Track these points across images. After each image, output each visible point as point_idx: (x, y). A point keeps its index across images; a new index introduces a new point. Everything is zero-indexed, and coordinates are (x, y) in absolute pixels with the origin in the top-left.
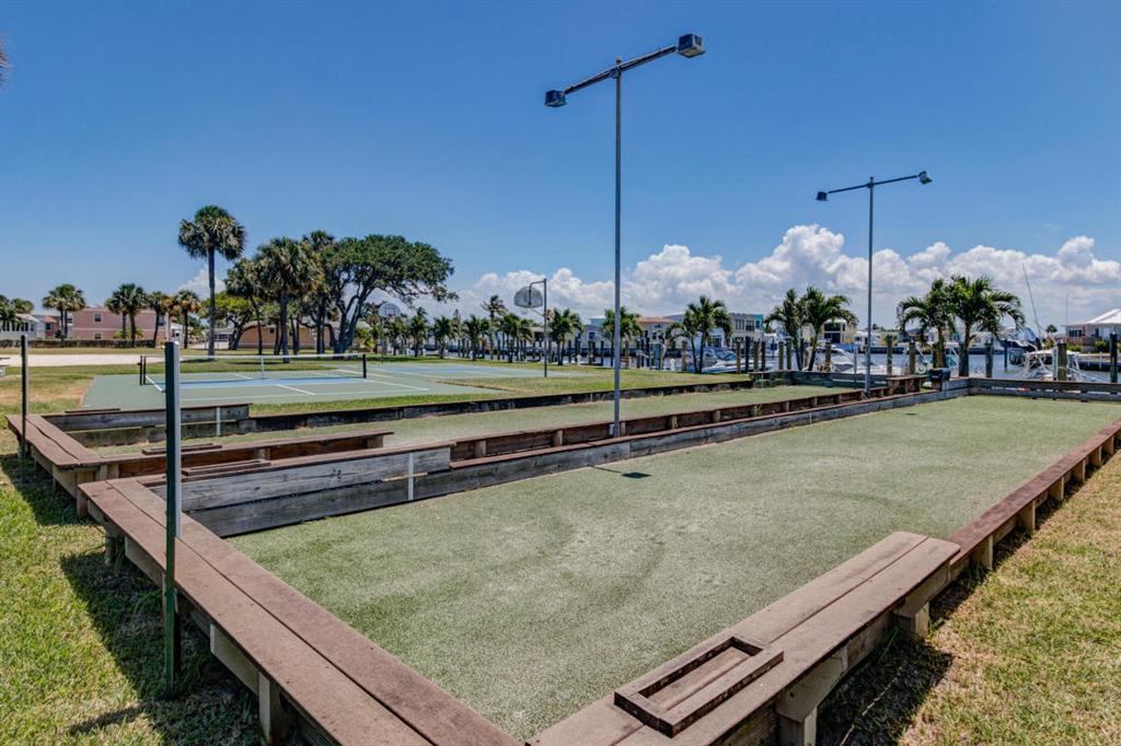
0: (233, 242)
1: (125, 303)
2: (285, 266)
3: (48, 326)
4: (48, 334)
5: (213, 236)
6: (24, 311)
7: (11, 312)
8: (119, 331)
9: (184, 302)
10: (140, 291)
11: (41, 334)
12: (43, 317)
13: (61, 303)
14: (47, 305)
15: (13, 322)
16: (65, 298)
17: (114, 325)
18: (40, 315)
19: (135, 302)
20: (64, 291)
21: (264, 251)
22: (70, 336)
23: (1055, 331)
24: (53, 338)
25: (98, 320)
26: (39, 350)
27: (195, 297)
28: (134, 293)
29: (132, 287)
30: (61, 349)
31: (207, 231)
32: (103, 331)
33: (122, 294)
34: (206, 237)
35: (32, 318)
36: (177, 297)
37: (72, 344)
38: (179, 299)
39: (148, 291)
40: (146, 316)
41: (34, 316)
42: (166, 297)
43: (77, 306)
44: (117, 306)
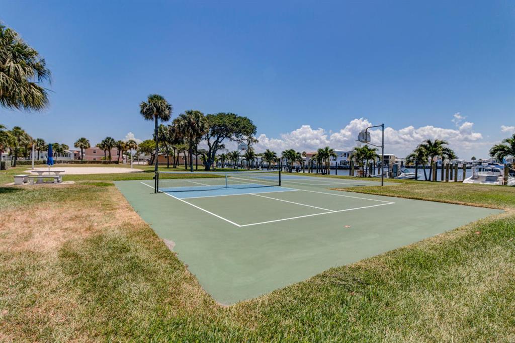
0: (167, 112)
1: (107, 145)
2: (193, 124)
3: (75, 155)
4: (75, 158)
5: (158, 109)
6: (66, 149)
7: (61, 149)
8: (103, 157)
9: (131, 145)
10: (113, 140)
11: (72, 158)
12: (74, 151)
13: (81, 145)
14: (76, 146)
15: (62, 153)
16: (83, 143)
17: (101, 155)
18: (72, 149)
19: (111, 144)
20: (83, 140)
21: (182, 116)
22: (84, 159)
23: (475, 159)
24: (77, 160)
25: (95, 152)
26: (73, 165)
27: (135, 143)
28: (110, 140)
29: (110, 138)
30: (82, 165)
31: (155, 107)
32: (97, 157)
33: (106, 141)
34: (155, 109)
35: (69, 151)
36: (127, 143)
37: (85, 162)
38: (128, 144)
39: (116, 140)
40: (114, 150)
41: (70, 151)
42: (123, 143)
43: (88, 146)
44: (104, 146)
